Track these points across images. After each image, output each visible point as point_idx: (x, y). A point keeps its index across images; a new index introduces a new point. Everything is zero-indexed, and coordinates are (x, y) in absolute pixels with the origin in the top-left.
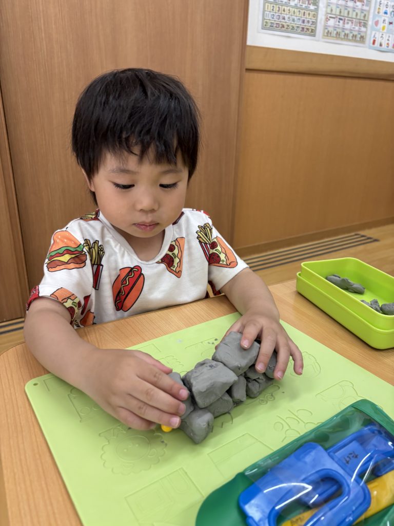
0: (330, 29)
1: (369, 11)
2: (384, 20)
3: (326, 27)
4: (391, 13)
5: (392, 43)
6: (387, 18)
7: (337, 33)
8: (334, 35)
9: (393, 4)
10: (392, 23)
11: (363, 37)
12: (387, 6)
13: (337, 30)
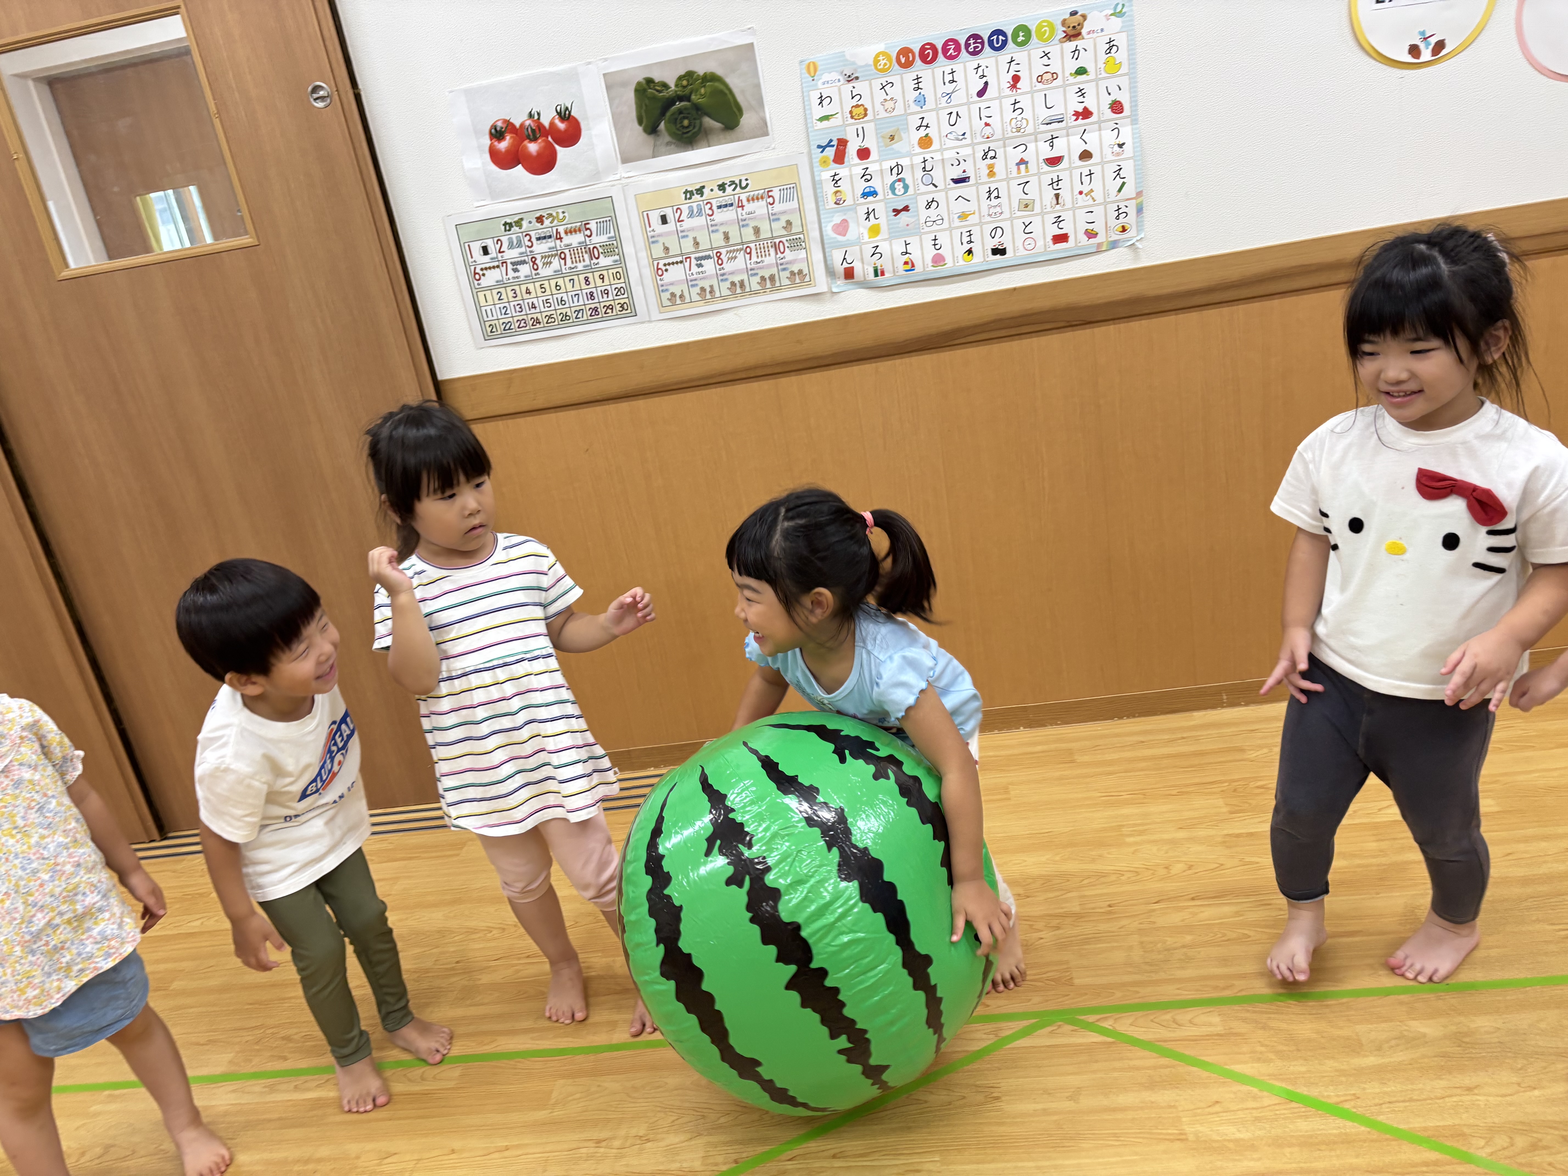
0: (676, 290)
1: (799, 211)
2: (870, 213)
3: (661, 289)
4: (893, 188)
5: (923, 255)
6: (881, 207)
7: (703, 289)
8: (696, 297)
9: (887, 165)
10: (906, 209)
11: (800, 272)
12: (866, 176)
13: (701, 284)
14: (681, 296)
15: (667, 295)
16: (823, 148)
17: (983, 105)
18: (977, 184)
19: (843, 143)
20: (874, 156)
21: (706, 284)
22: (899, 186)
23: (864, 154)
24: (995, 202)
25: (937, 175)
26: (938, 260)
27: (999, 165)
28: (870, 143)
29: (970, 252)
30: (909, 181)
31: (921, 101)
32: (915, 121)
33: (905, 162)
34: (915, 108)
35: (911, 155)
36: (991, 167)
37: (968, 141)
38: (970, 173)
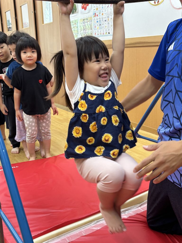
1: (92, 24)
2: (98, 25)
4: (99, 21)
5: (102, 33)
6: (98, 24)
7: (84, 34)
9: (99, 17)
10: (101, 25)
11: (92, 33)
12: (97, 19)
14: (82, 35)
16: (94, 14)
17: (108, 9)
18: (107, 22)
19: (96, 13)
20: (98, 16)
22: (100, 21)
23: (97, 15)
24: (109, 25)
25: (103, 19)
26: (103, 33)
27: (109, 18)
28: (98, 14)
29: (106, 33)
30: (101, 20)
31: (103, 8)
32: (102, 11)
33: (100, 17)
34: (102, 9)
35: (101, 16)
36: (108, 19)
37: (106, 14)
38: (106, 20)
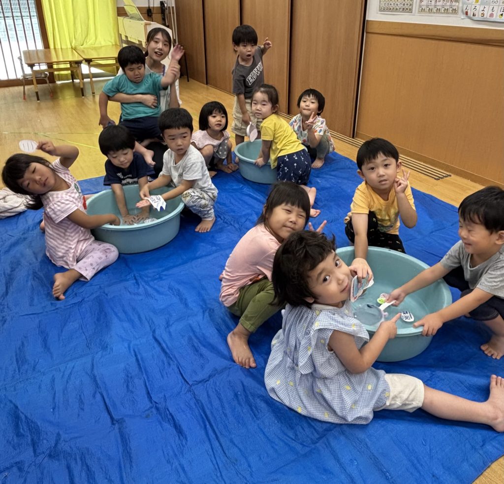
0: (423, 7)
3: (420, 6)
5: (488, 12)
7: (430, 9)
8: (427, 11)
11: (455, 9)
13: (430, 7)
14: (424, 10)
15: (421, 9)
21: (431, 7)
26: (492, 15)
29: (502, 15)
